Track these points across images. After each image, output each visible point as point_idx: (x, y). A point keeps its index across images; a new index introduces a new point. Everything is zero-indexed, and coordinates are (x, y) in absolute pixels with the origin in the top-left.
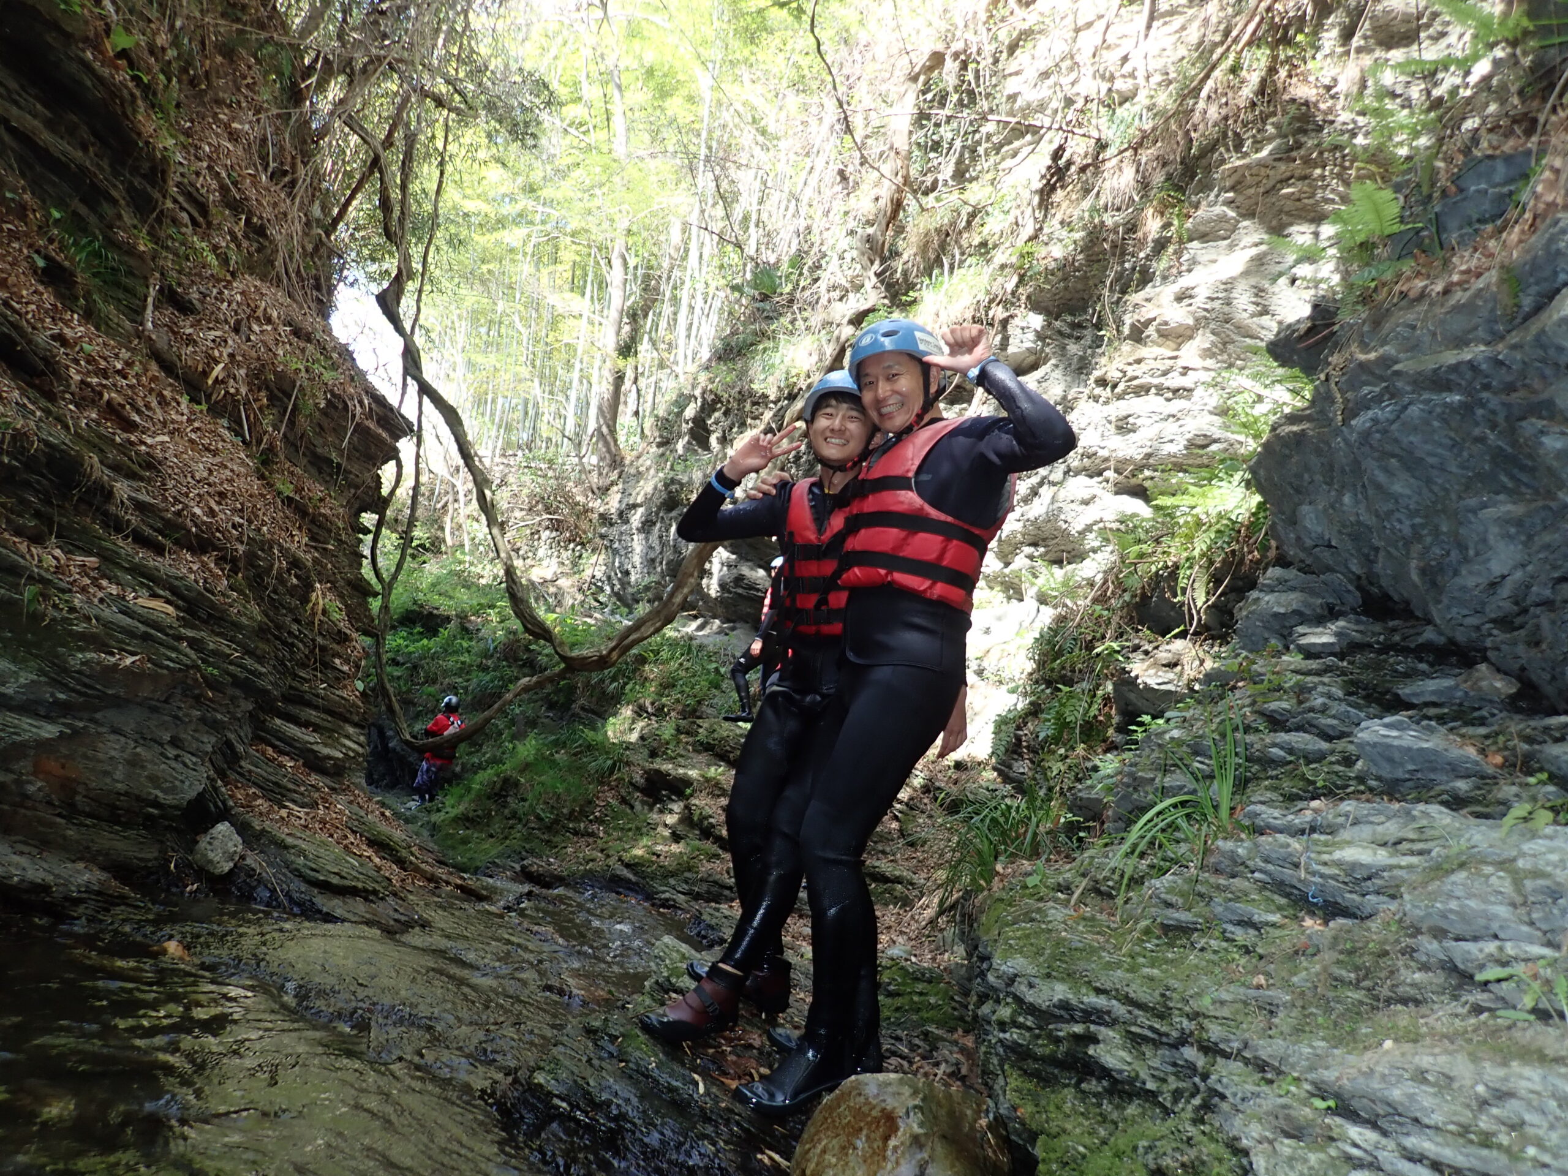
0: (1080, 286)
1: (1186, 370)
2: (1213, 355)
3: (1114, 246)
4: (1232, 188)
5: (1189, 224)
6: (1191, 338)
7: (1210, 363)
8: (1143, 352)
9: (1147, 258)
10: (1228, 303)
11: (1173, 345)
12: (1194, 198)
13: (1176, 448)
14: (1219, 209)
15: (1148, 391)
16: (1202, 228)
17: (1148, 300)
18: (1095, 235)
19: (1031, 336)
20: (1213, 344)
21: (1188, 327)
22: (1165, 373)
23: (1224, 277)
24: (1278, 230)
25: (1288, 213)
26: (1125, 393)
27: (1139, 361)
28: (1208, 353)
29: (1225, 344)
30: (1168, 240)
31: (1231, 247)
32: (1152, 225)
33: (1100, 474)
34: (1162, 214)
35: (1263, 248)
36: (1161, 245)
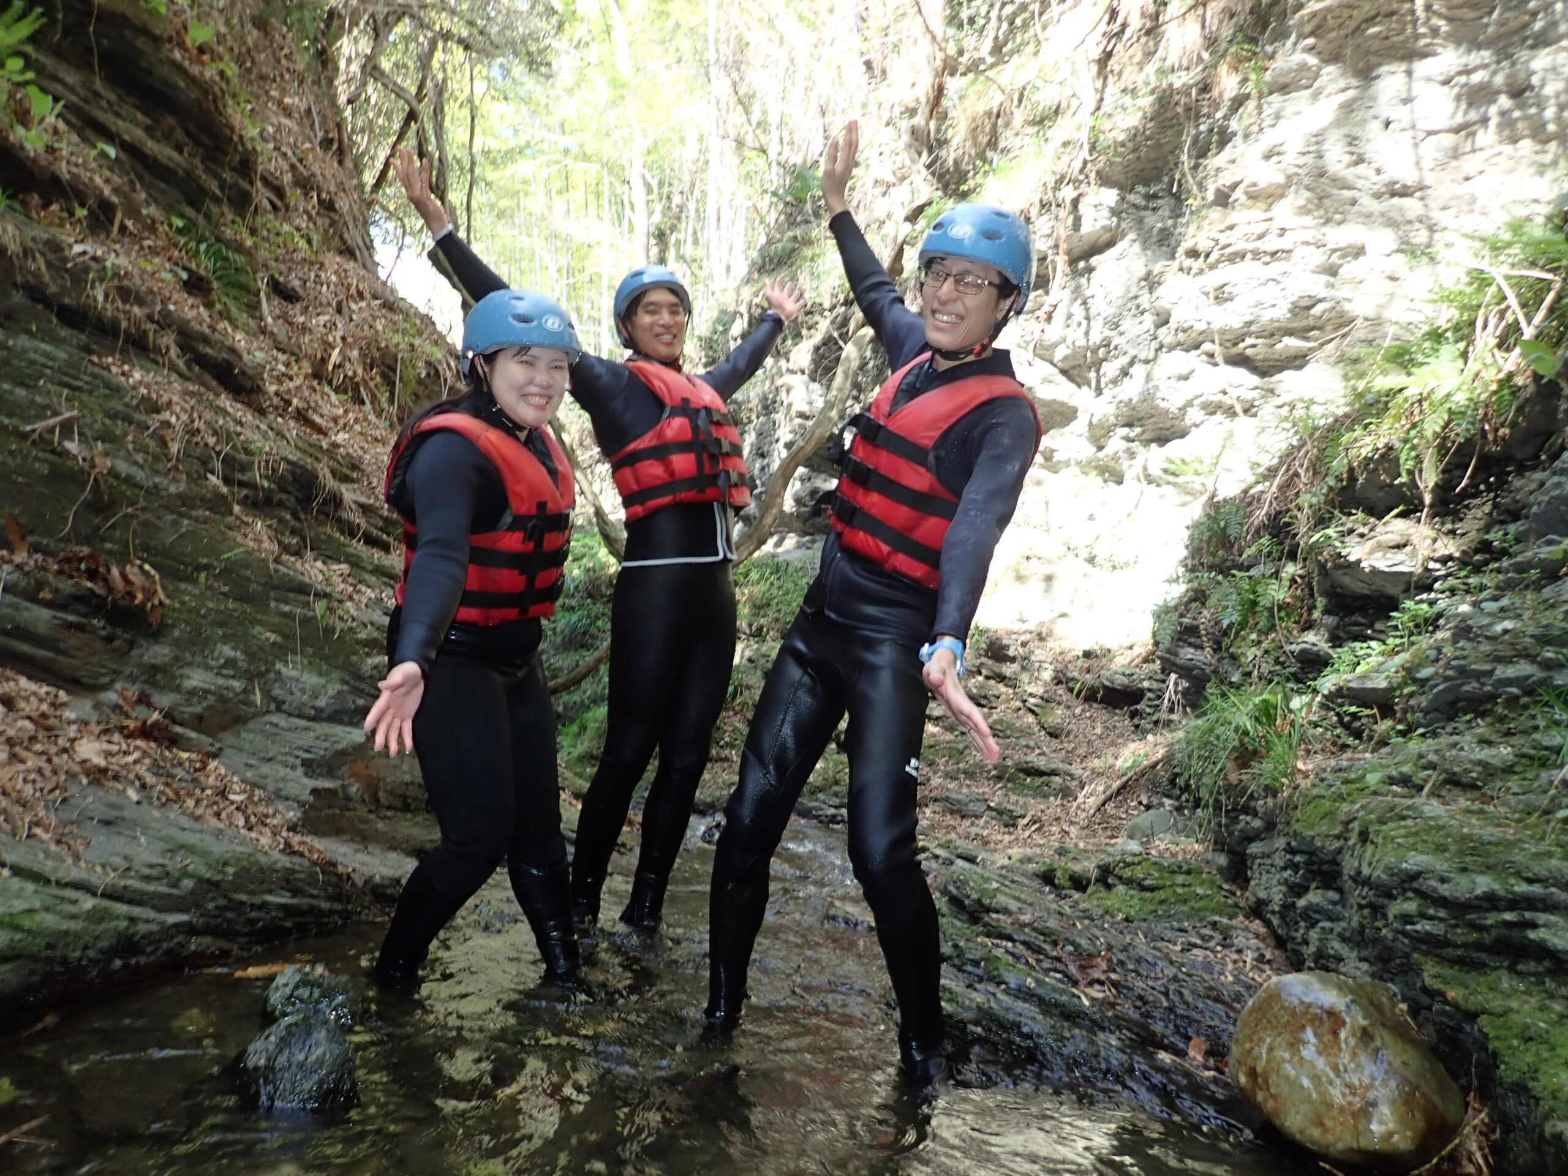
0: (1152, 155)
1: (1283, 231)
2: (1309, 212)
3: (1188, 109)
4: (1312, 34)
5: (1268, 76)
6: (1282, 196)
7: (1308, 220)
8: (1234, 217)
9: (1226, 117)
10: (1320, 156)
11: (1263, 206)
12: (1269, 49)
13: (1281, 312)
14: (1299, 57)
15: (1243, 257)
16: (1282, 80)
17: (1233, 162)
18: (1165, 100)
19: (1106, 213)
20: (1309, 201)
21: (1279, 186)
22: (1261, 237)
23: (1314, 129)
24: (1366, 74)
25: (1376, 53)
26: (1218, 262)
27: (1231, 228)
28: (1304, 211)
29: (1320, 199)
30: (1247, 97)
31: (1316, 96)
32: (1228, 83)
33: (1197, 347)
34: (1237, 70)
35: (1351, 93)
36: (1238, 102)
